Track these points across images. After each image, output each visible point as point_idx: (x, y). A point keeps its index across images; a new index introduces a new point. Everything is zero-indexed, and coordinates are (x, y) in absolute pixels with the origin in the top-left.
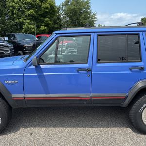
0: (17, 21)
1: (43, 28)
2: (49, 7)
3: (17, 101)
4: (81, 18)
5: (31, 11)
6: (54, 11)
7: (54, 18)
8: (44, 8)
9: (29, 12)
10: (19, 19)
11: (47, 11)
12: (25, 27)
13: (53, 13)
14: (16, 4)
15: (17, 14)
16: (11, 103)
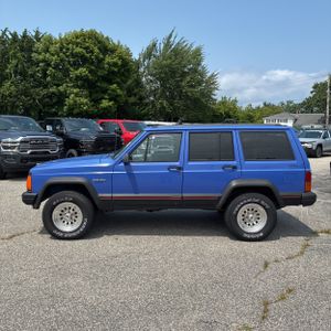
0: (53, 89)
1: (105, 103)
2: (120, 63)
3: (105, 201)
4: (183, 84)
5: (83, 71)
6: (128, 71)
7: (129, 83)
8: (108, 63)
9: (78, 72)
10: (58, 85)
11: (116, 70)
12: (69, 101)
13: (126, 74)
14: (53, 55)
15: (54, 77)
16: (97, 203)
